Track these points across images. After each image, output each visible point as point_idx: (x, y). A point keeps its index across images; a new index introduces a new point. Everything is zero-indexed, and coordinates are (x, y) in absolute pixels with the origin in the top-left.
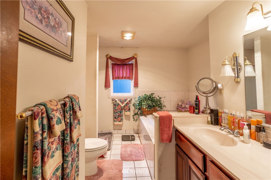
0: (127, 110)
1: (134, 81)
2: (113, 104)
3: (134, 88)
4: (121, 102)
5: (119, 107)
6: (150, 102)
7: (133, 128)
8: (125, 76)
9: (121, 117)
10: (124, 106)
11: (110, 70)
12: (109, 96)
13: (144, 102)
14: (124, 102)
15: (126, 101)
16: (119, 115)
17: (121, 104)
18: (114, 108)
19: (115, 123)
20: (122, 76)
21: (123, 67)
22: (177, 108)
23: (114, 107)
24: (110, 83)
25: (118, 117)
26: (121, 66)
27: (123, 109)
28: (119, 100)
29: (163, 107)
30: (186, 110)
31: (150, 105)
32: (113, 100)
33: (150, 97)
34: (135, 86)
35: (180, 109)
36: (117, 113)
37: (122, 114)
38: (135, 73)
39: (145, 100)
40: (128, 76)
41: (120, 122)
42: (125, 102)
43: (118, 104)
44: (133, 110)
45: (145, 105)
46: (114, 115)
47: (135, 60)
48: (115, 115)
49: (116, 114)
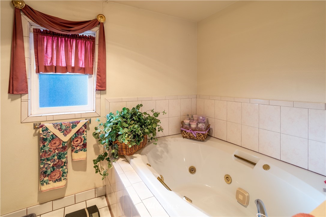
0: (78, 148)
1: (97, 78)
2: (37, 137)
3: (97, 93)
4: (60, 129)
5: (55, 143)
6: (136, 126)
7: (95, 184)
8: (73, 65)
9: (62, 167)
10: (71, 140)
11: (26, 45)
12: (24, 116)
13: (123, 128)
14: (71, 131)
15: (74, 125)
16: (56, 164)
17: (60, 135)
18: (40, 149)
19: (45, 188)
20: (64, 65)
21: (69, 42)
22: (182, 131)
23: (39, 145)
24: (29, 81)
25: (54, 169)
26: (61, 41)
27: (66, 146)
28: (55, 126)
29: (159, 131)
30: (199, 134)
31: (137, 134)
32: (38, 126)
33: (135, 114)
34: (99, 90)
35: (187, 131)
36: (48, 160)
37: (64, 160)
38: (99, 59)
39: (125, 122)
40: (81, 64)
41: (60, 180)
42: (72, 128)
43: (54, 137)
44: (94, 146)
45: (127, 135)
46: (39, 166)
47: (100, 29)
48: (42, 166)
49: (45, 164)
